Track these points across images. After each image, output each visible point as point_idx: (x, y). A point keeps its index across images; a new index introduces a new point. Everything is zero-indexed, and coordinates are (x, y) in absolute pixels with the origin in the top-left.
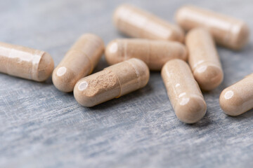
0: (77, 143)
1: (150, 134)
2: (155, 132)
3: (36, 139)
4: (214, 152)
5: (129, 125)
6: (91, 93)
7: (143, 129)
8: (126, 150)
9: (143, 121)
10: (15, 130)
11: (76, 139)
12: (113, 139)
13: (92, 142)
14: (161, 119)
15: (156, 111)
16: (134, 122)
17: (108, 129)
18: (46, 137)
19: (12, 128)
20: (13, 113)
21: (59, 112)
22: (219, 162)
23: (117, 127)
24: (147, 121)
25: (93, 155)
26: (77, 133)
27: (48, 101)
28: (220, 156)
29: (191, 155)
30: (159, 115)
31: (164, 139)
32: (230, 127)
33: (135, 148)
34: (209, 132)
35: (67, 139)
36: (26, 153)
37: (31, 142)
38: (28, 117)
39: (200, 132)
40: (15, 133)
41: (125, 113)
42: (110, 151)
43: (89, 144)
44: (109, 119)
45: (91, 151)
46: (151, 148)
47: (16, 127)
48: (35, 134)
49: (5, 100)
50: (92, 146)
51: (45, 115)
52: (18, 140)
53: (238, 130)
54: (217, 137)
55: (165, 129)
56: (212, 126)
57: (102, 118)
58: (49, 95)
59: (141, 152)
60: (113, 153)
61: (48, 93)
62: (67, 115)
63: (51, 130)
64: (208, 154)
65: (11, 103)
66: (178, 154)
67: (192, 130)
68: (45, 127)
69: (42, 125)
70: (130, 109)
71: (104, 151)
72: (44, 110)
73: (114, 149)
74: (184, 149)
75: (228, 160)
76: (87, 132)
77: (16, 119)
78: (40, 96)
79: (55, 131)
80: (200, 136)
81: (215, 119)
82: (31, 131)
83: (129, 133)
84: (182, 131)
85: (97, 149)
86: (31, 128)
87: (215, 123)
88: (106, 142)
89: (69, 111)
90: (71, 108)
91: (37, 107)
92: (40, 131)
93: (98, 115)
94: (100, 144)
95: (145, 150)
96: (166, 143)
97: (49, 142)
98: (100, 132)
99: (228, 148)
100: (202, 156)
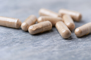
0: (30, 43)
1: (53, 41)
2: (55, 41)
3: (17, 42)
4: (74, 45)
5: (47, 39)
6: (34, 29)
7: (51, 40)
8: (46, 45)
9: (51, 38)
10: (10, 40)
11: (30, 42)
12: (42, 42)
13: (35, 43)
14: (56, 38)
15: (55, 36)
16: (48, 38)
17: (40, 40)
18: (20, 42)
19: (9, 40)
20: (9, 36)
21: (24, 36)
22: (76, 48)
23: (43, 39)
24: (52, 38)
25: (36, 46)
26: (30, 41)
27: (20, 33)
28: (76, 47)
29: (67, 46)
30: (56, 37)
31: (58, 43)
32: (78, 40)
33: (49, 44)
34: (72, 41)
35: (27, 42)
36: (14, 45)
37: (16, 43)
38: (14, 37)
39: (69, 41)
40: (10, 41)
41: (45, 36)
42: (41, 45)
43: (34, 43)
44: (40, 38)
45: (35, 45)
46: (54, 45)
47: (10, 39)
48: (17, 41)
49: (6, 33)
50: (35, 44)
51: (19, 37)
52: (11, 42)
53: (81, 41)
54: (74, 42)
55: (58, 40)
56: (73, 40)
57: (38, 37)
58: (20, 32)
59: (51, 45)
60: (42, 46)
61: (20, 31)
62: (26, 37)
63: (22, 40)
64: (72, 46)
65: (8, 34)
66: (63, 46)
67: (67, 40)
68: (20, 39)
69: (19, 39)
70: (46, 35)
71: (39, 45)
72: (19, 35)
73: (42, 45)
74: (65, 45)
75: (79, 47)
76: (33, 41)
77: (10, 37)
78: (17, 32)
79: (23, 40)
80: (69, 42)
81: (73, 38)
82: (15, 40)
83: (47, 41)
84: (63, 40)
85: (37, 45)
86: (15, 39)
87: (74, 39)
88: (40, 43)
89: (27, 36)
90: (27, 35)
91: (17, 35)
92: (18, 40)
93: (36, 37)
94: (38, 43)
95: (52, 45)
96: (59, 43)
97: (21, 43)
98: (38, 41)
99: (79, 45)
100: (70, 46)
